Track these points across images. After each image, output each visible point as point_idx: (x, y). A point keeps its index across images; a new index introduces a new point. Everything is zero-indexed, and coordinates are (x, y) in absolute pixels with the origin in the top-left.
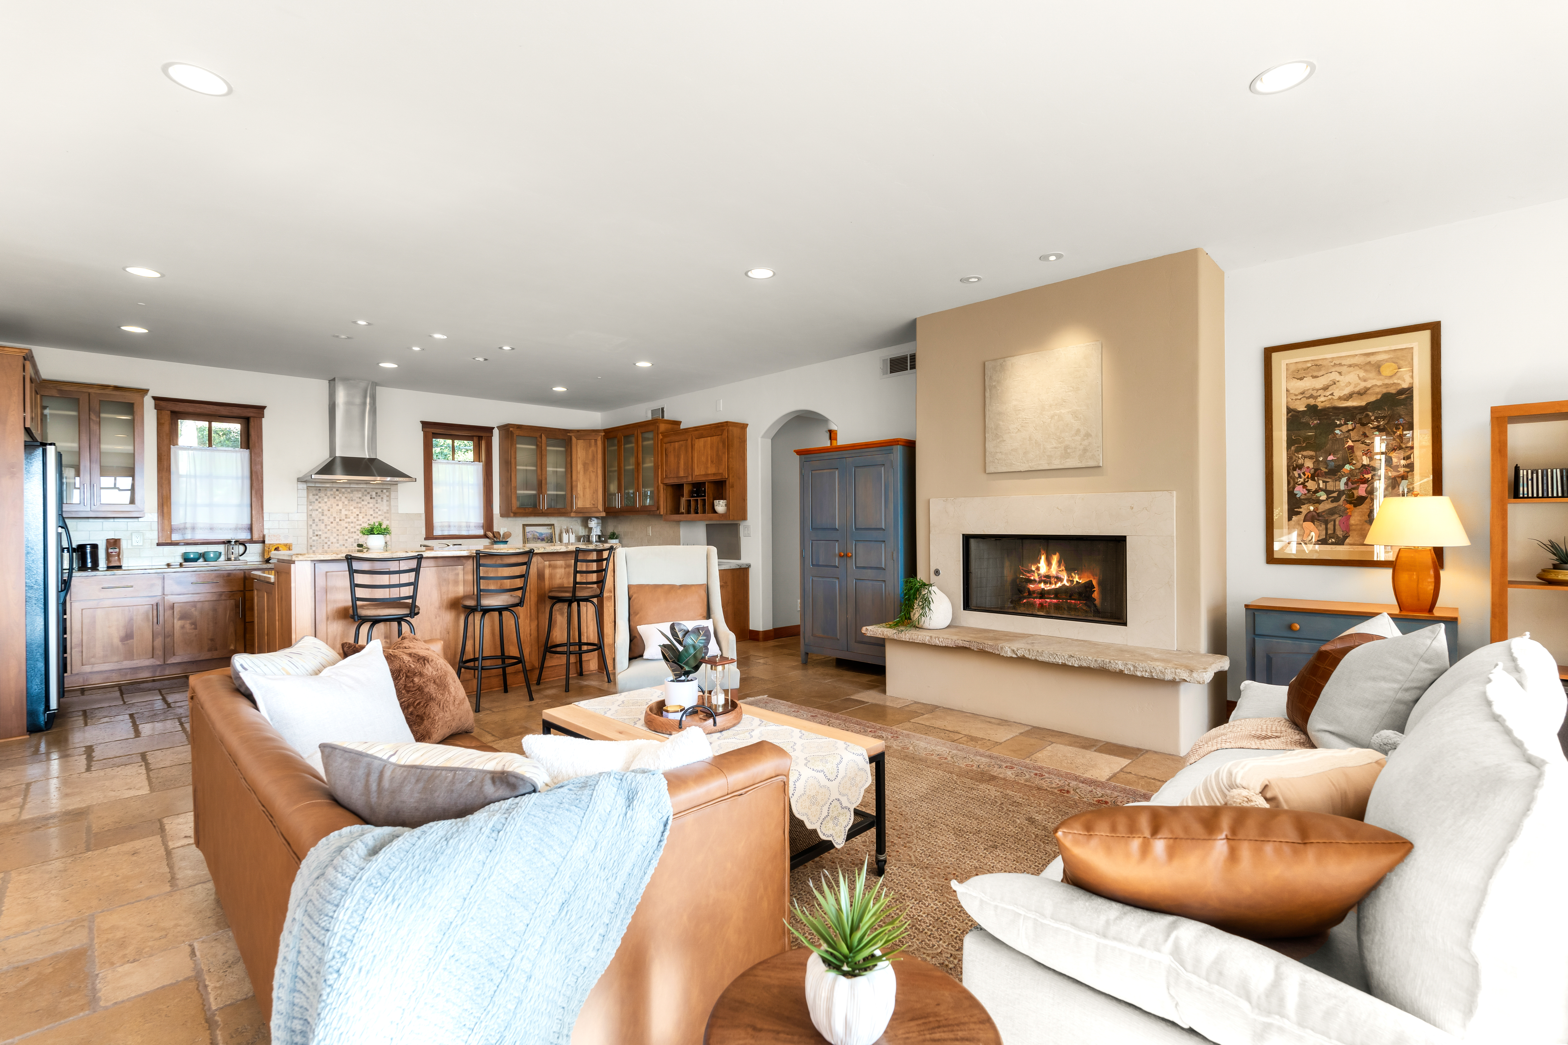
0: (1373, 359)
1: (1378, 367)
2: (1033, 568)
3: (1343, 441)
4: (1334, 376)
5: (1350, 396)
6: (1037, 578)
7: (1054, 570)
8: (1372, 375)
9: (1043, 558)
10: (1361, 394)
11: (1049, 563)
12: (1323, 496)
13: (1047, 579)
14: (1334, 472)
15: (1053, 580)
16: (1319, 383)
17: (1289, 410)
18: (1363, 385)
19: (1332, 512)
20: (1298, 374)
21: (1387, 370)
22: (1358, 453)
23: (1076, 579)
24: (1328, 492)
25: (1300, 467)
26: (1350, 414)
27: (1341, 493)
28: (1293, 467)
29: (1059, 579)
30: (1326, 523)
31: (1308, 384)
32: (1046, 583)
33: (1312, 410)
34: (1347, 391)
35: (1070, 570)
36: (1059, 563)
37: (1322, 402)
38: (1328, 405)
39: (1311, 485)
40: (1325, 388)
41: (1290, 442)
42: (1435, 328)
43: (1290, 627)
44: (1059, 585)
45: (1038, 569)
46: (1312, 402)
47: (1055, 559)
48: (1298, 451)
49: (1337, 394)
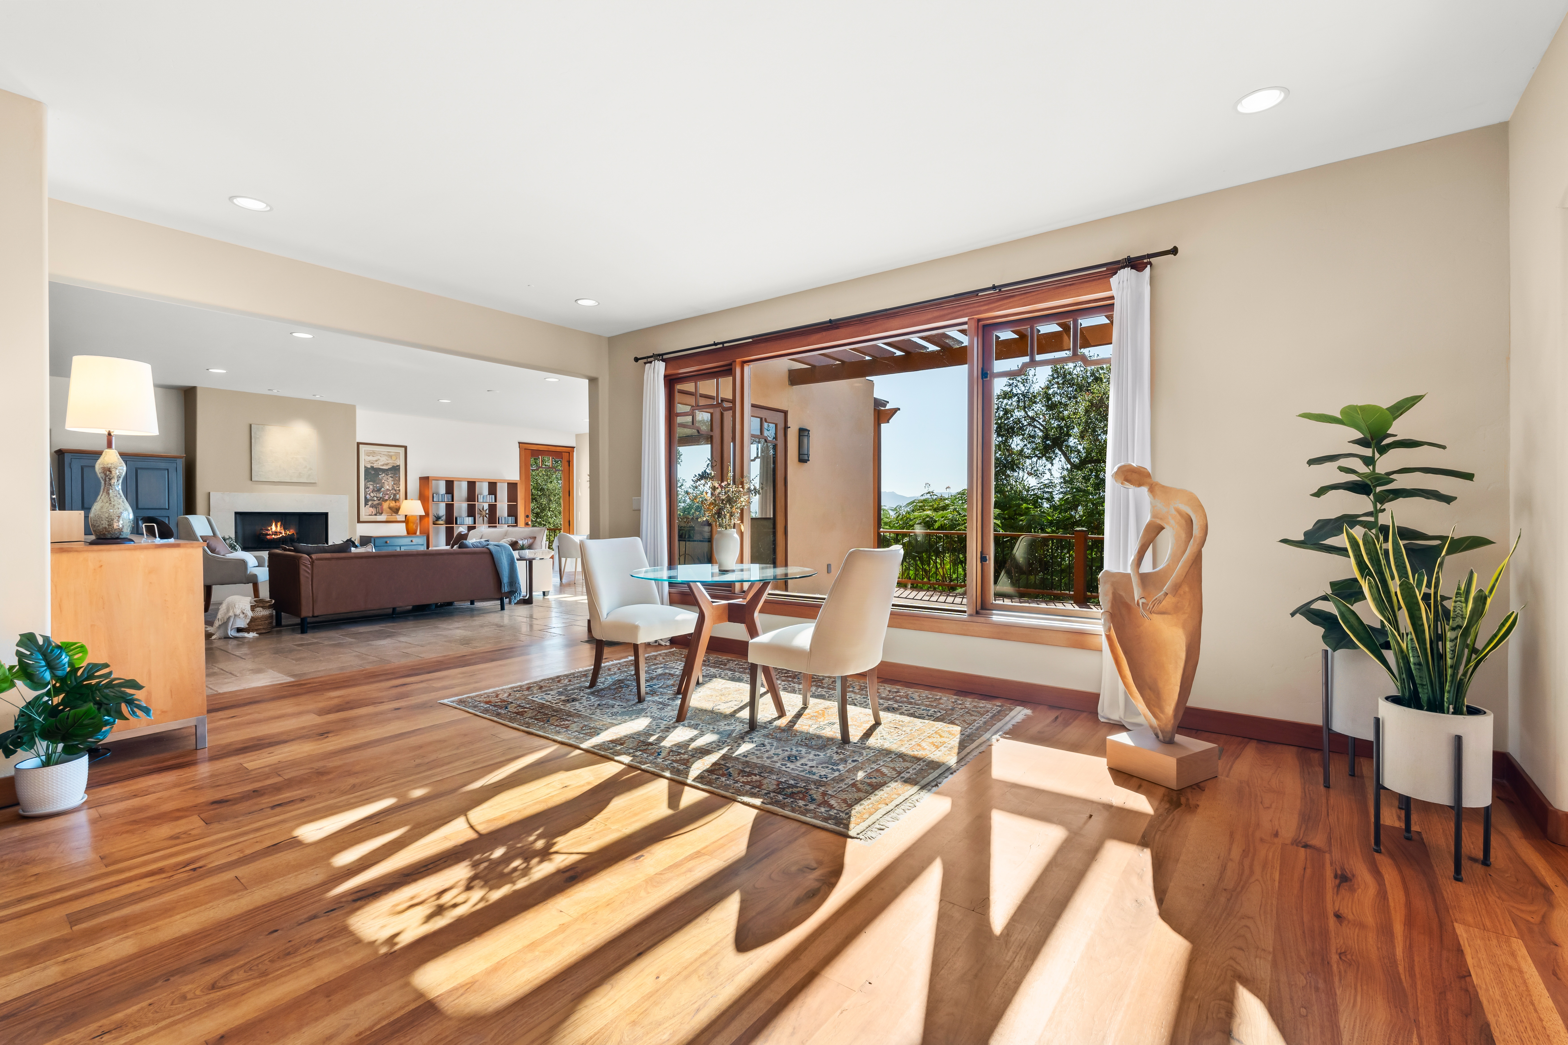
0: (389, 453)
1: (391, 457)
2: (269, 529)
3: (381, 480)
4: (379, 457)
5: (383, 465)
6: (271, 533)
7: (279, 529)
8: (389, 459)
9: (274, 524)
10: (387, 464)
11: (276, 526)
12: (376, 499)
13: (276, 533)
14: (379, 490)
15: (278, 534)
16: (375, 458)
17: (365, 467)
18: (387, 462)
19: (378, 504)
20: (368, 454)
21: (394, 458)
22: (386, 485)
23: (288, 533)
24: (377, 497)
25: (368, 488)
26: (384, 471)
27: (381, 498)
28: (366, 488)
29: (281, 533)
30: (376, 508)
31: (371, 458)
32: (275, 535)
33: (372, 467)
34: (382, 463)
35: (285, 529)
36: (281, 526)
37: (375, 466)
38: (377, 467)
39: (372, 495)
40: (376, 461)
41: (365, 479)
42: (406, 448)
43: (386, 542)
44: (281, 535)
45: (271, 529)
46: (372, 465)
47: (279, 524)
48: (368, 482)
49: (380, 464)
